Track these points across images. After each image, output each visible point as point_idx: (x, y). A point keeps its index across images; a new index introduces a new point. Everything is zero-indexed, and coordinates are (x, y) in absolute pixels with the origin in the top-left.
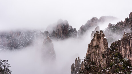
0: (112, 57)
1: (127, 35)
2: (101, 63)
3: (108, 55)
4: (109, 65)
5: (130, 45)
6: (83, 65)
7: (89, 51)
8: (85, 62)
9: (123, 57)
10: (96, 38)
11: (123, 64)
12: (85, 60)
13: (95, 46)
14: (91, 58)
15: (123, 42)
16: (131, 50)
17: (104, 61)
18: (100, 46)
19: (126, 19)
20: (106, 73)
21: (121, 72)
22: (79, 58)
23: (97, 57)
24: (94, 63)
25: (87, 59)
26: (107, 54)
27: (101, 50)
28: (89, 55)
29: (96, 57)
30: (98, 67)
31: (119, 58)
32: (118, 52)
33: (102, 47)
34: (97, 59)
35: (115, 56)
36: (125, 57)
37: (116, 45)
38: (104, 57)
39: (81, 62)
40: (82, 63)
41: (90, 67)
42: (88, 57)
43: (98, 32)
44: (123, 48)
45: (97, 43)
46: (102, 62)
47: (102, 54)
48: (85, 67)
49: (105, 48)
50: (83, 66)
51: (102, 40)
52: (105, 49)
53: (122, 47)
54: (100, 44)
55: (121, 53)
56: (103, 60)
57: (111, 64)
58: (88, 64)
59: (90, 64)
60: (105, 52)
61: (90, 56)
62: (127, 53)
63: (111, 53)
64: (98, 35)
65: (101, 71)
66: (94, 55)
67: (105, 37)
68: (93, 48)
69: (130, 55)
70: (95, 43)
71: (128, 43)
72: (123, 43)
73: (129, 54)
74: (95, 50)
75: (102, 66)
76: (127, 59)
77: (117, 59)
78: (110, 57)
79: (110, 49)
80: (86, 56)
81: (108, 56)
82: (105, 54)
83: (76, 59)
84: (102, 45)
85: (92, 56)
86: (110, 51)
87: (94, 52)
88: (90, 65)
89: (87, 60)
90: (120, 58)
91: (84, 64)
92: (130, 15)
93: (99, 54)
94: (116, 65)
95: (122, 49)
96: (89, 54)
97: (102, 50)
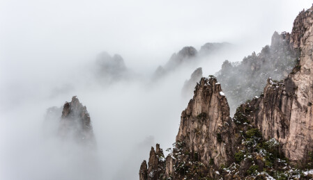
0: (240, 139)
1: (275, 85)
2: (214, 154)
3: (230, 135)
4: (233, 158)
5: (283, 108)
6: (171, 162)
7: (185, 129)
8: (176, 156)
9: (266, 137)
10: (199, 97)
11: (267, 155)
12: (175, 151)
13: (200, 116)
14: (190, 144)
15: (265, 103)
16: (284, 120)
17: (221, 149)
18: (210, 114)
19: (263, 49)
20: (227, 177)
21: (262, 173)
22: (158, 146)
23: (203, 140)
24: (196, 157)
25: (180, 147)
26: (228, 132)
27: (214, 124)
28: (184, 138)
29: (201, 142)
30: (206, 166)
31: (257, 140)
32: (254, 127)
33: (215, 118)
34: (204, 147)
35: (247, 137)
36: (269, 138)
37: (248, 111)
38: (220, 140)
39: (163, 156)
40: (169, 157)
41: (187, 167)
42: (182, 143)
43: (206, 82)
44: (265, 116)
45: (203, 108)
46: (217, 152)
47: (215, 132)
48: (176, 166)
49: (222, 119)
50: (171, 166)
51: (214, 101)
53: (262, 115)
54: (211, 109)
55: (261, 129)
56: (218, 148)
57: (238, 156)
58: (182, 160)
59: (188, 160)
60: (223, 128)
61: (186, 140)
62: (275, 128)
63: (237, 130)
64: (205, 87)
65: (214, 175)
66: (197, 136)
67: (222, 93)
68: (193, 121)
69: (281, 131)
70: (198, 109)
71: (278, 104)
72: (265, 105)
73: (280, 129)
74: (200, 126)
75: (216, 162)
76: (275, 140)
77: (251, 144)
78: (234, 139)
79: (235, 121)
80: (178, 141)
81: (229, 137)
82: (224, 133)
83: (152, 148)
84: (214, 112)
85: (193, 140)
86: (234, 126)
87: (196, 131)
88: (187, 163)
89: (180, 151)
90: (258, 142)
91: (174, 160)
92: (273, 40)
93: (208, 133)
94: (250, 157)
95: (262, 119)
96: (185, 134)
97: (216, 123)
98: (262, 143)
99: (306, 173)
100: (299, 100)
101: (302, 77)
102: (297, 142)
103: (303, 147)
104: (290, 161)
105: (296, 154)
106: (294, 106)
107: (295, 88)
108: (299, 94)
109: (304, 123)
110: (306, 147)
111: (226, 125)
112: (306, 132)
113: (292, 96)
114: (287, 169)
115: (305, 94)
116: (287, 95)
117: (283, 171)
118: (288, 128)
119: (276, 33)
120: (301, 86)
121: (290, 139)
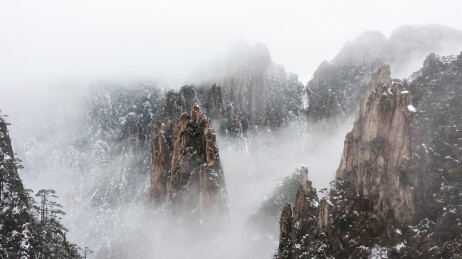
0: (439, 181)
2: (394, 203)
3: (420, 174)
4: (425, 211)
6: (326, 210)
7: (350, 160)
8: (334, 201)
10: (374, 112)
12: (333, 193)
13: (374, 142)
14: (357, 184)
17: (406, 195)
18: (391, 139)
20: (414, 240)
22: (309, 183)
23: (378, 180)
24: (366, 205)
25: (342, 187)
26: (418, 169)
27: (396, 155)
28: (349, 174)
29: (374, 183)
30: (382, 220)
33: (399, 146)
34: (378, 191)
35: (450, 179)
37: (453, 139)
38: (404, 181)
39: (317, 200)
40: (323, 202)
41: (350, 219)
42: (345, 182)
43: (385, 89)
45: (379, 130)
46: (399, 200)
47: (398, 169)
48: (334, 217)
49: (409, 148)
50: (326, 216)
51: (398, 119)
52: (411, 150)
54: (393, 132)
56: (401, 193)
57: (433, 208)
58: (343, 208)
59: (352, 208)
60: (410, 162)
61: (351, 179)
63: (433, 168)
64: (384, 98)
65: (393, 234)
66: (369, 173)
67: (410, 108)
68: (363, 150)
70: (371, 131)
74: (374, 157)
75: (397, 215)
77: (456, 191)
78: (428, 181)
79: (431, 153)
80: (339, 178)
81: (420, 178)
82: (412, 171)
83: (301, 187)
84: (397, 137)
85: (361, 178)
86: (428, 160)
87: (367, 164)
88: (350, 212)
89: (341, 194)
91: (331, 207)
93: (386, 169)
94: (453, 211)
96: (350, 168)
97: (400, 155)
111: (416, 158)
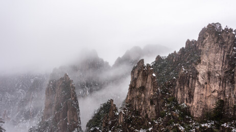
0: (164, 103)
1: (185, 71)
2: (148, 112)
3: (158, 100)
4: (159, 114)
5: (190, 85)
6: (122, 116)
7: (131, 95)
8: (125, 112)
9: (179, 102)
10: (140, 76)
11: (180, 113)
12: (124, 109)
13: (140, 88)
14: (134, 105)
16: (190, 92)
17: (152, 108)
18: (147, 87)
19: (181, 49)
20: (156, 126)
21: (177, 124)
23: (142, 103)
24: (137, 113)
25: (128, 106)
26: (157, 98)
27: (148, 93)
28: (131, 101)
29: (140, 104)
30: (143, 119)
31: (174, 104)
32: (172, 96)
33: (149, 89)
34: (142, 107)
35: (168, 102)
36: (181, 103)
37: (169, 86)
38: (152, 103)
39: (118, 112)
41: (131, 119)
42: (129, 104)
43: (144, 67)
44: (179, 89)
45: (142, 83)
46: (150, 110)
47: (149, 98)
48: (125, 118)
50: (122, 118)
51: (149, 79)
52: (154, 91)
53: (177, 89)
54: (147, 84)
55: (177, 97)
57: (162, 113)
58: (129, 115)
59: (132, 114)
60: (154, 95)
61: (132, 103)
62: (185, 97)
63: (162, 97)
64: (144, 71)
65: (148, 124)
66: (138, 100)
68: (136, 91)
69: (189, 99)
70: (139, 84)
71: (187, 82)
72: (180, 83)
73: (188, 97)
74: (140, 94)
75: (149, 116)
76: (184, 105)
77: (171, 106)
78: (160, 103)
79: (161, 92)
80: (126, 103)
81: (158, 102)
82: (154, 99)
84: (149, 86)
85: (136, 102)
86: (160, 95)
87: (138, 97)
88: (131, 116)
89: (128, 109)
90: (175, 105)
91: (124, 114)
92: (186, 44)
93: (145, 98)
94: (169, 114)
95: (178, 91)
96: (131, 99)
97: (150, 93)
98: (177, 106)
99: (203, 125)
100: (200, 81)
101: (201, 66)
102: (198, 106)
103: (201, 109)
104: (194, 117)
105: (197, 114)
106: (197, 84)
107: (197, 73)
108: (199, 77)
109: (203, 94)
110: (203, 109)
111: (156, 94)
112: (203, 100)
113: (195, 78)
114: (192, 123)
115: (203, 77)
116: (192, 77)
117: (189, 123)
118: (193, 97)
119: (188, 41)
120: (201, 72)
121: (194, 104)
